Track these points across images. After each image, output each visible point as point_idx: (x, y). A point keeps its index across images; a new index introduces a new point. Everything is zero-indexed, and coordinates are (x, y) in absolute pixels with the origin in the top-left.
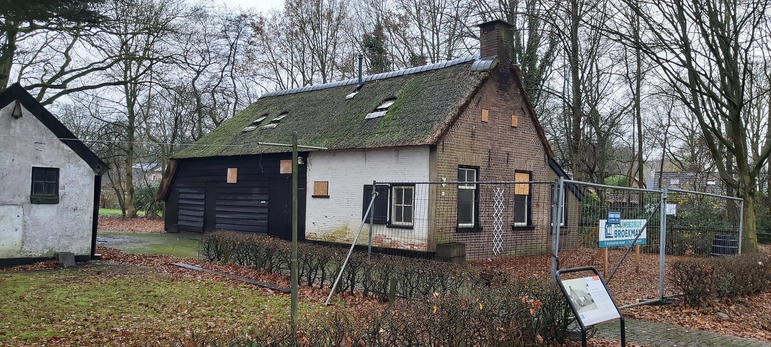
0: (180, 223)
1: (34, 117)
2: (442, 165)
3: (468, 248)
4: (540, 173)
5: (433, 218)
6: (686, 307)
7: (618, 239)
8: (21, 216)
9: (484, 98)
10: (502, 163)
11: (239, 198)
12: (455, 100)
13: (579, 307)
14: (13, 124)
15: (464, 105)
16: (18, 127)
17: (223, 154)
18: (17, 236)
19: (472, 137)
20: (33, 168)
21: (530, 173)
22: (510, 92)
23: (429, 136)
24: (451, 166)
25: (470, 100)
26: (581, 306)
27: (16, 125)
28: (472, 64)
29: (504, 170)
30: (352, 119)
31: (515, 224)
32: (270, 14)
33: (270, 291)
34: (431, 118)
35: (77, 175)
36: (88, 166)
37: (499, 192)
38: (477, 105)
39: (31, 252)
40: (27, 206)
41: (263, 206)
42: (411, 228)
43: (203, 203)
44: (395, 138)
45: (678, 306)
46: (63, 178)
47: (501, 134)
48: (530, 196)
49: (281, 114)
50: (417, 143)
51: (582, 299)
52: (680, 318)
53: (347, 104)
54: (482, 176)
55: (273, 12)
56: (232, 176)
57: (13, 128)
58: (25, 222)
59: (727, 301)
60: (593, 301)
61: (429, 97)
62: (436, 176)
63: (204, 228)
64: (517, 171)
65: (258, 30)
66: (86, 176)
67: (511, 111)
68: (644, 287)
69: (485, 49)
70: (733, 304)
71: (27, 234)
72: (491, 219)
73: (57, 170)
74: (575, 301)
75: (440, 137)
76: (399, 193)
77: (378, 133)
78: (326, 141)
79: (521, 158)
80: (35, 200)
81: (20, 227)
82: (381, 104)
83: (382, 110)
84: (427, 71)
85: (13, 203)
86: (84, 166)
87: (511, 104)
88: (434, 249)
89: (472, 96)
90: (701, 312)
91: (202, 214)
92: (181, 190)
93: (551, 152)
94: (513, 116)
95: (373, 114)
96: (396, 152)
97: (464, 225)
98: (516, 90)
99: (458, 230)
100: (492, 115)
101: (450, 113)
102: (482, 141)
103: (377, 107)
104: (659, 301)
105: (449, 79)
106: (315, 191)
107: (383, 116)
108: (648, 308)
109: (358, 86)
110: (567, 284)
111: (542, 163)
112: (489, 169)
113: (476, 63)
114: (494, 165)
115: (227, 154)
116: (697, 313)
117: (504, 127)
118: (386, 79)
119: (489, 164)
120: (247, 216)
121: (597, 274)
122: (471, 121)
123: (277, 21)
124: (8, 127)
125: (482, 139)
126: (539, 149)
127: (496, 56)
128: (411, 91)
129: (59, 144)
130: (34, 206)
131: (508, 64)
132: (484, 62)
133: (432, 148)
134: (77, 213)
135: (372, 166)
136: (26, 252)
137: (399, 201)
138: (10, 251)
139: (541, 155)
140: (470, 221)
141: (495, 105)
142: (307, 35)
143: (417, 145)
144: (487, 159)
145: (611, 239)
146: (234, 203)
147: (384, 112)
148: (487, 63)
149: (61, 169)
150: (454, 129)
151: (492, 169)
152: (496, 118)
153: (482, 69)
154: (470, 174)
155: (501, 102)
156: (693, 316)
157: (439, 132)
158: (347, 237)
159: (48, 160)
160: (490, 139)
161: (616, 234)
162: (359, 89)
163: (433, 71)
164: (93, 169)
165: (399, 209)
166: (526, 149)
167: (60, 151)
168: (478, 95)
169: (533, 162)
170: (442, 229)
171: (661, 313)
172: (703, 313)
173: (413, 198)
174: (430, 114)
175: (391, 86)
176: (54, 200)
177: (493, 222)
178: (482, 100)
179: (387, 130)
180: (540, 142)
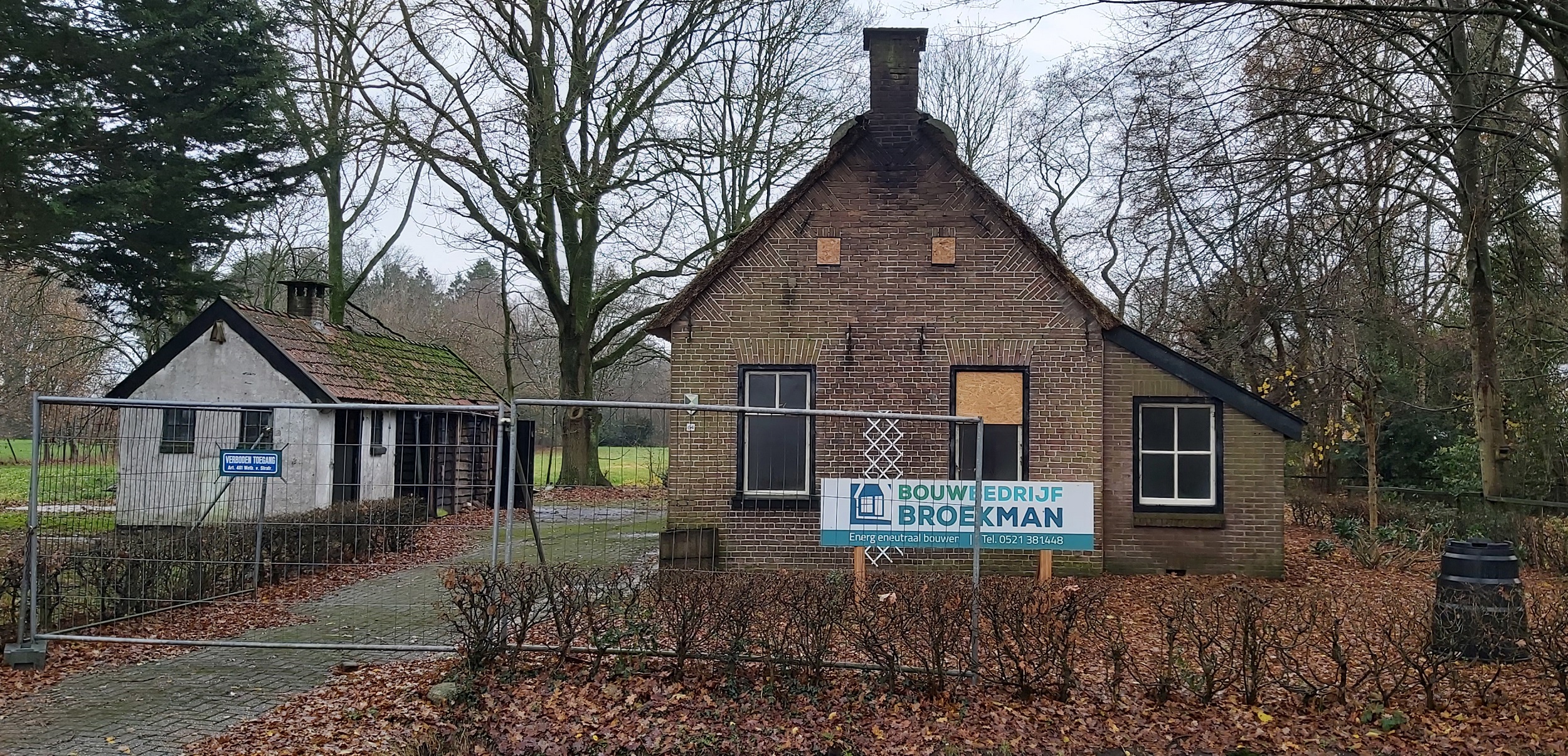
1: (242, 340)
2: (685, 369)
4: (1066, 370)
9: (825, 213)
10: (902, 353)
14: (216, 353)
19: (787, 303)
20: (242, 407)
22: (920, 187)
24: (715, 369)
25: (773, 225)
29: (908, 369)
35: (296, 415)
38: (800, 232)
46: (277, 420)
47: (893, 287)
48: (1027, 426)
54: (825, 385)
57: (216, 357)
64: (960, 369)
67: (928, 230)
73: (271, 409)
79: (978, 337)
86: (304, 401)
87: (929, 213)
94: (938, 240)
97: (768, 492)
98: (946, 178)
99: (738, 502)
100: (854, 247)
102: (823, 309)
111: (1077, 342)
112: (850, 370)
114: (868, 359)
117: (902, 270)
119: (849, 359)
122: (782, 269)
125: (823, 303)
126: (1060, 309)
129: (272, 373)
139: (1065, 322)
140: (794, 486)
141: (864, 224)
144: (841, 347)
149: (276, 408)
150: (724, 291)
151: (859, 369)
152: (871, 253)
154: (790, 381)
155: (890, 214)
159: (260, 396)
160: (851, 300)
166: (997, 314)
167: (274, 382)
168: (803, 209)
169: (1030, 344)
170: (686, 499)
178: (818, 217)
180: (1060, 292)
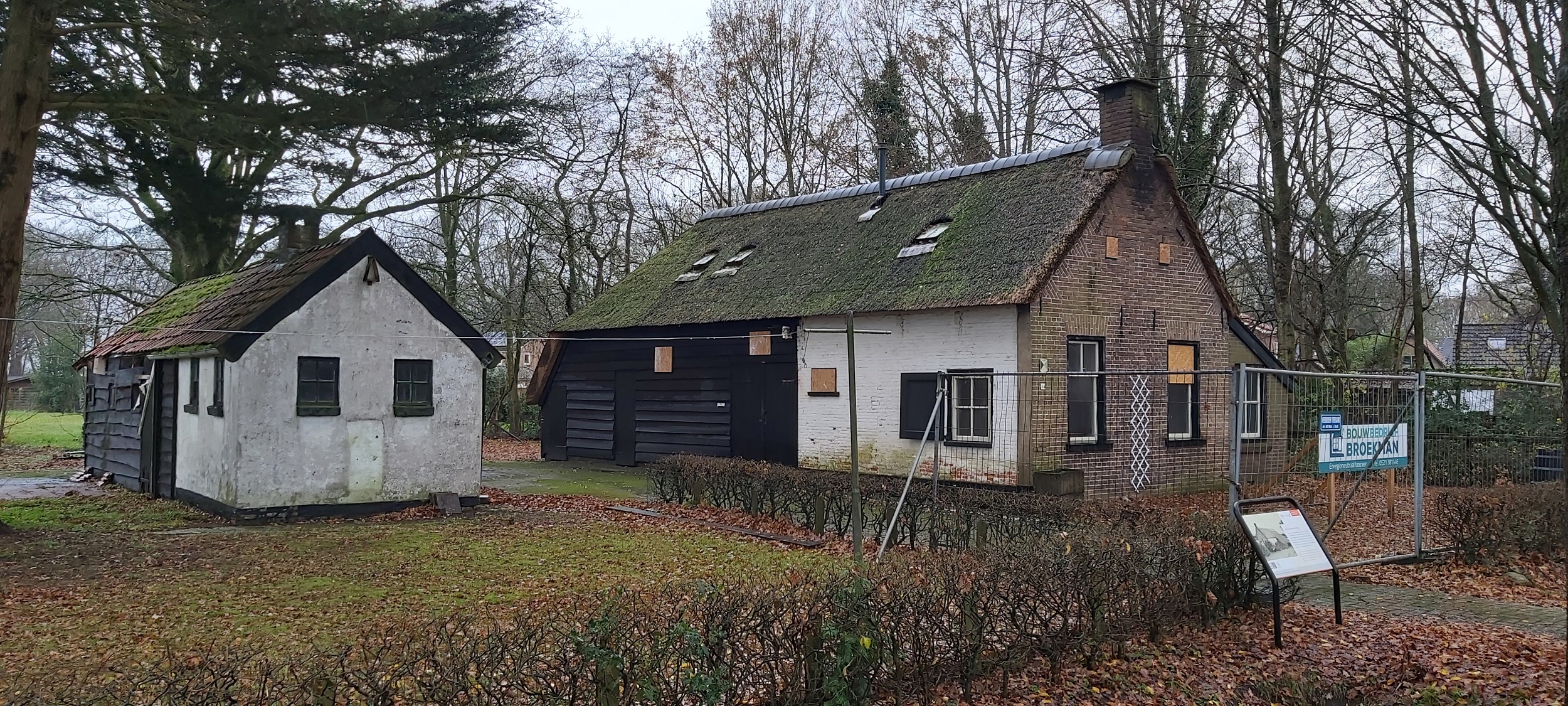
0: (569, 443)
1: (395, 281)
2: (1039, 337)
3: (1089, 477)
4: (1214, 345)
5: (1028, 429)
6: (1458, 565)
7: (1354, 458)
8: (381, 436)
9: (1110, 217)
10: (1146, 329)
11: (678, 398)
12: (1058, 222)
13: (1269, 552)
14: (365, 293)
15: (1075, 233)
16: (372, 298)
17: (647, 323)
18: (376, 468)
19: (1090, 286)
20: (396, 360)
21: (1195, 345)
22: (1155, 203)
23: (1016, 288)
24: (1054, 338)
25: (1086, 224)
26: (1272, 551)
27: (369, 292)
28: (1086, 156)
29: (1148, 342)
30: (873, 258)
31: (1171, 435)
32: (685, 48)
33: (780, 544)
34: (1016, 256)
35: (458, 370)
36: (473, 355)
37: (1140, 383)
38: (1097, 231)
39: (395, 493)
40: (390, 419)
41: (720, 412)
42: (988, 446)
43: (612, 408)
44: (955, 292)
45: (1445, 564)
46: (438, 376)
47: (1141, 278)
48: (1196, 386)
49: (743, 250)
50: (995, 300)
51: (1273, 541)
52: (1446, 582)
53: (862, 231)
54: (1110, 354)
55: (692, 44)
56: (662, 360)
57: (364, 299)
58: (386, 445)
59: (1535, 558)
60: (1290, 545)
61: (1011, 218)
62: (1029, 357)
63: (614, 449)
64: (1170, 342)
65: (666, 78)
66: (471, 370)
67: (1158, 237)
68: (1398, 538)
69: (1109, 129)
70: (1546, 562)
71: (391, 465)
72: (1127, 428)
73: (431, 361)
74: (1263, 544)
75: (1035, 290)
76: (964, 386)
77: (922, 284)
78: (831, 297)
79: (1179, 319)
80: (400, 411)
81: (380, 454)
82: (923, 231)
83: (926, 241)
84: (1003, 169)
85: (370, 417)
86: (467, 355)
87: (1158, 224)
88: (1029, 481)
89: (1089, 215)
90: (1481, 572)
91: (610, 426)
92: (569, 386)
93: (1233, 305)
94: (1161, 245)
95: (911, 249)
96: (958, 315)
97: (1078, 439)
98: (1166, 199)
99: (1070, 448)
100: (1125, 246)
101: (1052, 247)
102: (1108, 292)
103: (918, 236)
104: (1415, 557)
105: (1046, 185)
106: (813, 384)
107: (930, 253)
108: (1394, 569)
109: (880, 197)
110: (1249, 520)
111: (1218, 325)
112: (1121, 341)
113: (1094, 155)
114: (1130, 333)
115: (655, 323)
116: (1474, 574)
117: (1145, 265)
118: (930, 184)
119: (1121, 332)
120: (693, 428)
121: (1296, 507)
122: (1088, 259)
123: (698, 59)
124: (359, 297)
125: (1108, 288)
126: (1212, 301)
127: (1129, 141)
128: (976, 207)
129: (431, 321)
130: (399, 421)
131: (1150, 155)
132: (1107, 153)
133: (1023, 309)
134: (458, 429)
135: (915, 341)
136: (388, 493)
137: (964, 399)
138: (366, 491)
139: (1214, 311)
140: (1089, 433)
141: (1129, 228)
142: (755, 86)
143: (995, 305)
144: (1117, 323)
145: (1343, 459)
146: (669, 407)
147: (931, 245)
148: (1112, 156)
149: (435, 362)
150: (1059, 275)
151: (1126, 341)
152: (1132, 251)
153: (1105, 166)
154: (1089, 350)
155: (1140, 222)
156: (1467, 578)
157: (1033, 282)
158: (874, 463)
159: (417, 348)
160: (1122, 287)
161: (1351, 449)
162: (880, 203)
163: (1014, 169)
164: (480, 359)
165: (964, 415)
166: (1187, 303)
167: (432, 332)
168: (1100, 213)
169: (1200, 325)
170: (1042, 446)
171: (1415, 575)
172: (1484, 574)
173: (989, 395)
174: (1015, 248)
175: (939, 198)
176: (427, 411)
177: (1130, 433)
178: (1106, 221)
179: (939, 278)
180: (1212, 289)
